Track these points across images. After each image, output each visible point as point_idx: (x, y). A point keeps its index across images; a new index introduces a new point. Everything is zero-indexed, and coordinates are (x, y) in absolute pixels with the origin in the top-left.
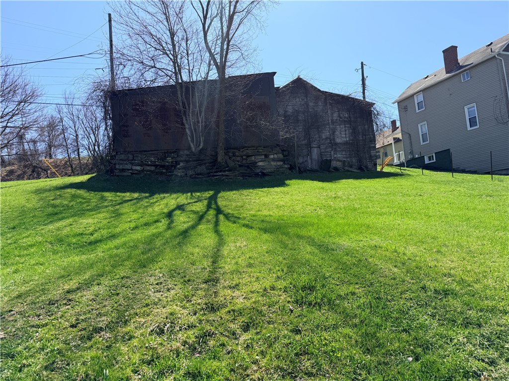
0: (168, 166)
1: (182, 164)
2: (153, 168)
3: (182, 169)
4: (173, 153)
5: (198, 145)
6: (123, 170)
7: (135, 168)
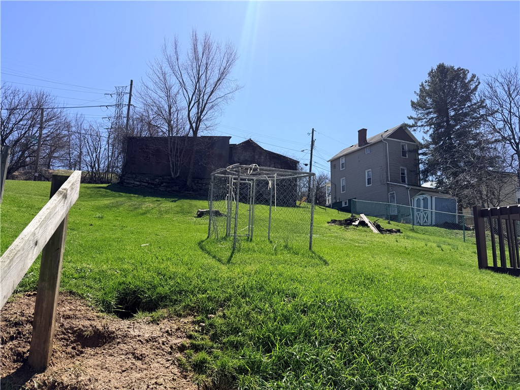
0: (156, 184)
1: (164, 184)
2: (147, 184)
3: (164, 186)
4: (160, 177)
5: (176, 174)
6: (129, 183)
7: (136, 183)
